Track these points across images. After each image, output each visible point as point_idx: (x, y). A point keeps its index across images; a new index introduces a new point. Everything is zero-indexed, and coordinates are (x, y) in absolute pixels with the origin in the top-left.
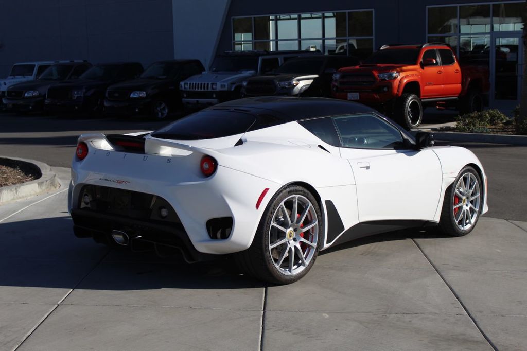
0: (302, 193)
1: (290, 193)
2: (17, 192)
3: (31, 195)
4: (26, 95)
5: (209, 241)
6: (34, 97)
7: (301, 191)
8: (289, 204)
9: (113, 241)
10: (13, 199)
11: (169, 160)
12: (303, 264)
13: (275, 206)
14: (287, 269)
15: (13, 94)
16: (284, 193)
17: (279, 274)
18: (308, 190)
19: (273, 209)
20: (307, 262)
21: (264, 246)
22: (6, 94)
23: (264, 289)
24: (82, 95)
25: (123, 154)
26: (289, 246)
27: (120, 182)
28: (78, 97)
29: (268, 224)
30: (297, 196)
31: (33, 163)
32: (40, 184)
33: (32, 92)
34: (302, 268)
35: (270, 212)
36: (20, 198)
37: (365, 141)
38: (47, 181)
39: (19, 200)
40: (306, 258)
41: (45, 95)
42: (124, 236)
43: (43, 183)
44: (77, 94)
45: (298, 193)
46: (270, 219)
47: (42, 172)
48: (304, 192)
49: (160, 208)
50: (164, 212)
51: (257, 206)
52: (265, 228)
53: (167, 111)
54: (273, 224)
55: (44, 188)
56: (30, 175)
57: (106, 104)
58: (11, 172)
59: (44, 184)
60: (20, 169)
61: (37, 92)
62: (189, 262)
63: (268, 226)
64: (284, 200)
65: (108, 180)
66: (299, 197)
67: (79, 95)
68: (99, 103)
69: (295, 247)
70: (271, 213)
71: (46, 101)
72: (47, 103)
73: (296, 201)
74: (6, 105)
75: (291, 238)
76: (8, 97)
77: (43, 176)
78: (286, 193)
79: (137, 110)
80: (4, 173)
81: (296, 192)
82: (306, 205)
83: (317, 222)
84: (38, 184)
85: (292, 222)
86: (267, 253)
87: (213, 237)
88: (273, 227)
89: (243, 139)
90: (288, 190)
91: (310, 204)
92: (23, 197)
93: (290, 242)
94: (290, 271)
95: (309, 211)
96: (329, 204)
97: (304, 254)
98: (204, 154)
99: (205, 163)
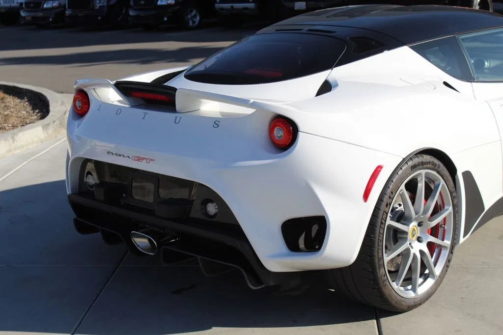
0: (430, 166)
1: (414, 167)
2: (14, 141)
3: (33, 143)
4: (45, 6)
5: (288, 255)
6: (53, 8)
7: (429, 163)
8: (412, 187)
9: (133, 248)
10: (9, 151)
11: (216, 123)
12: (431, 274)
13: (392, 193)
14: (410, 287)
15: (32, 5)
16: (405, 170)
17: (399, 298)
18: (438, 159)
19: (390, 197)
20: (438, 271)
21: (377, 260)
22: (24, 6)
23: (375, 321)
24: (105, 4)
25: (140, 112)
26: (412, 251)
27: (139, 159)
28: (100, 7)
29: (382, 223)
30: (423, 172)
31: (44, 93)
32: (45, 127)
33: (51, 2)
34: (430, 282)
35: (384, 204)
36: (19, 148)
37: (486, 63)
38: (54, 122)
39: (18, 151)
40: (435, 264)
41: (66, 4)
42: (150, 240)
43: (49, 124)
44: (99, 3)
45: (425, 166)
46: (385, 216)
47: (51, 108)
48: (434, 164)
49: (205, 202)
50: (212, 209)
51: (366, 196)
52: (377, 231)
53: (198, 18)
54: (389, 222)
55: (50, 131)
56: (37, 111)
57: (131, 13)
58: (17, 105)
59: (51, 126)
60: (28, 101)
61: (57, 2)
62: (254, 288)
63: (383, 226)
64: (406, 182)
65: (120, 155)
66: (426, 173)
67: (100, 5)
68: (124, 12)
69: (421, 252)
70: (387, 206)
71: (67, 12)
72: (67, 15)
73: (422, 179)
74: (24, 17)
75: (415, 238)
76: (27, 10)
77: (51, 114)
78: (407, 169)
79: (165, 19)
80: (7, 107)
81: (422, 165)
82: (436, 183)
83: (451, 208)
84: (42, 127)
85: (416, 214)
86: (382, 270)
87: (293, 247)
88: (390, 227)
89: (330, 80)
90: (410, 163)
91: (442, 182)
92: (23, 147)
93: (412, 245)
94: (414, 289)
95: (440, 193)
96: (468, 175)
97: (432, 257)
98: (274, 113)
99: (276, 129)
